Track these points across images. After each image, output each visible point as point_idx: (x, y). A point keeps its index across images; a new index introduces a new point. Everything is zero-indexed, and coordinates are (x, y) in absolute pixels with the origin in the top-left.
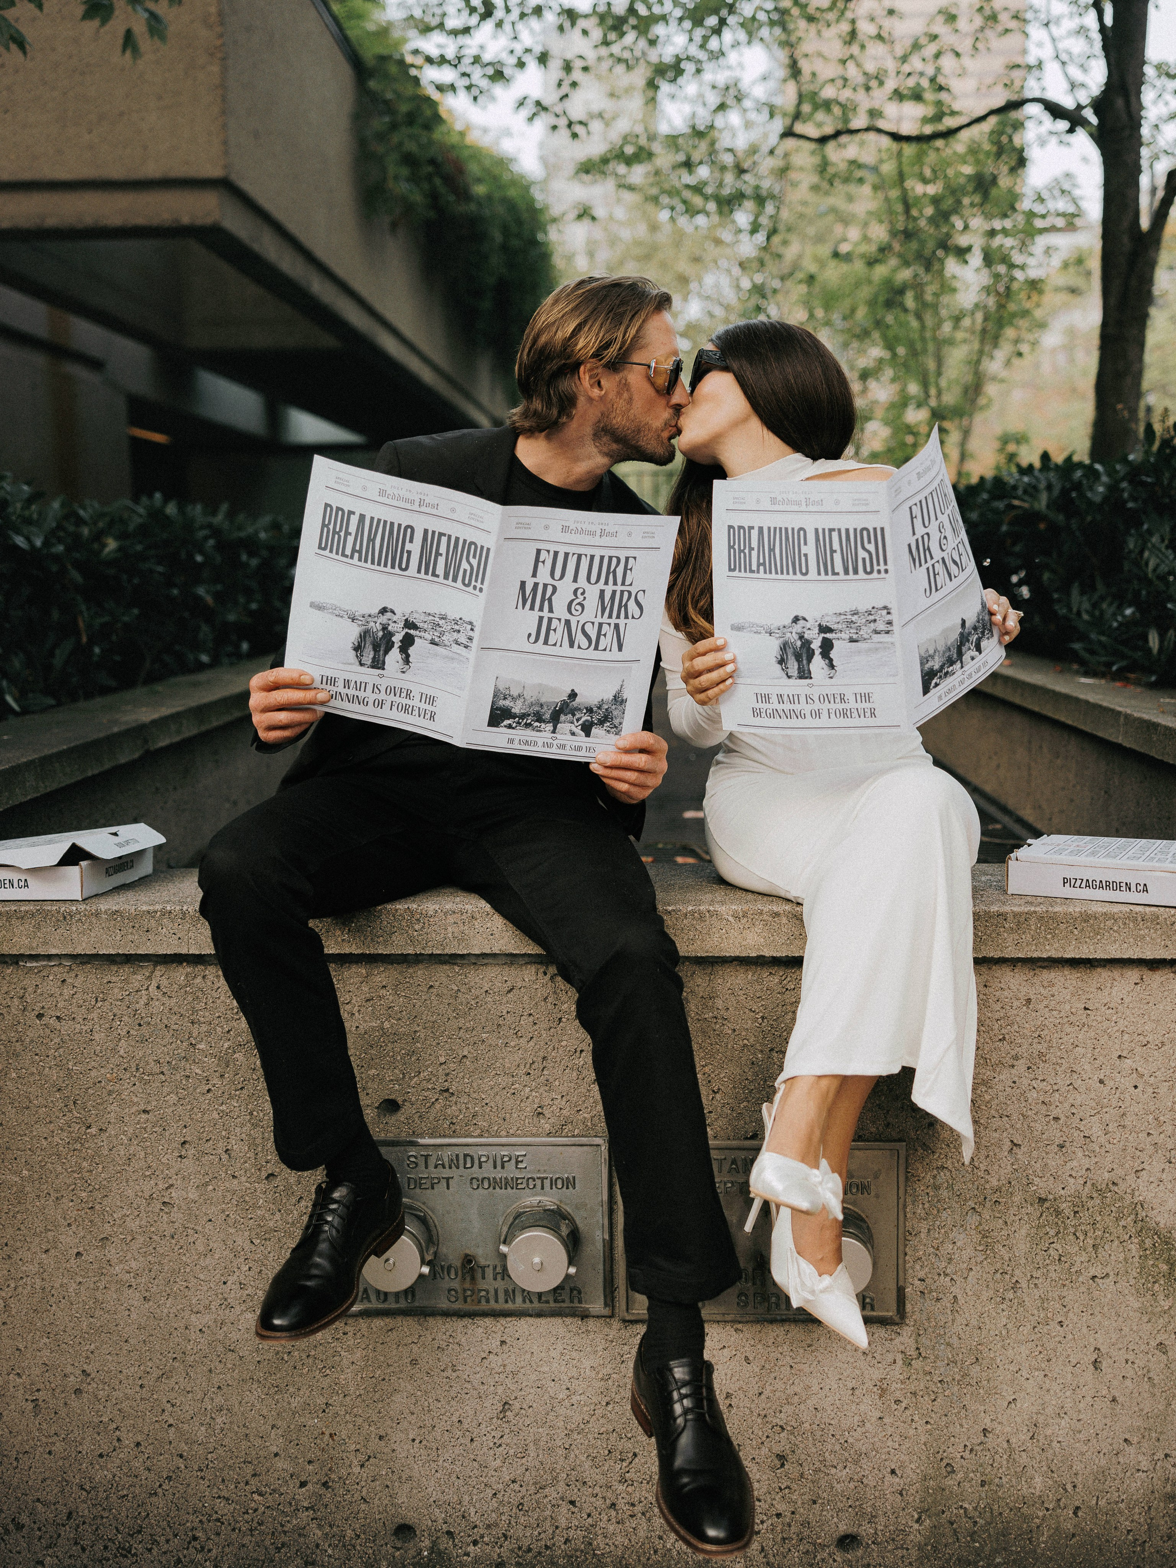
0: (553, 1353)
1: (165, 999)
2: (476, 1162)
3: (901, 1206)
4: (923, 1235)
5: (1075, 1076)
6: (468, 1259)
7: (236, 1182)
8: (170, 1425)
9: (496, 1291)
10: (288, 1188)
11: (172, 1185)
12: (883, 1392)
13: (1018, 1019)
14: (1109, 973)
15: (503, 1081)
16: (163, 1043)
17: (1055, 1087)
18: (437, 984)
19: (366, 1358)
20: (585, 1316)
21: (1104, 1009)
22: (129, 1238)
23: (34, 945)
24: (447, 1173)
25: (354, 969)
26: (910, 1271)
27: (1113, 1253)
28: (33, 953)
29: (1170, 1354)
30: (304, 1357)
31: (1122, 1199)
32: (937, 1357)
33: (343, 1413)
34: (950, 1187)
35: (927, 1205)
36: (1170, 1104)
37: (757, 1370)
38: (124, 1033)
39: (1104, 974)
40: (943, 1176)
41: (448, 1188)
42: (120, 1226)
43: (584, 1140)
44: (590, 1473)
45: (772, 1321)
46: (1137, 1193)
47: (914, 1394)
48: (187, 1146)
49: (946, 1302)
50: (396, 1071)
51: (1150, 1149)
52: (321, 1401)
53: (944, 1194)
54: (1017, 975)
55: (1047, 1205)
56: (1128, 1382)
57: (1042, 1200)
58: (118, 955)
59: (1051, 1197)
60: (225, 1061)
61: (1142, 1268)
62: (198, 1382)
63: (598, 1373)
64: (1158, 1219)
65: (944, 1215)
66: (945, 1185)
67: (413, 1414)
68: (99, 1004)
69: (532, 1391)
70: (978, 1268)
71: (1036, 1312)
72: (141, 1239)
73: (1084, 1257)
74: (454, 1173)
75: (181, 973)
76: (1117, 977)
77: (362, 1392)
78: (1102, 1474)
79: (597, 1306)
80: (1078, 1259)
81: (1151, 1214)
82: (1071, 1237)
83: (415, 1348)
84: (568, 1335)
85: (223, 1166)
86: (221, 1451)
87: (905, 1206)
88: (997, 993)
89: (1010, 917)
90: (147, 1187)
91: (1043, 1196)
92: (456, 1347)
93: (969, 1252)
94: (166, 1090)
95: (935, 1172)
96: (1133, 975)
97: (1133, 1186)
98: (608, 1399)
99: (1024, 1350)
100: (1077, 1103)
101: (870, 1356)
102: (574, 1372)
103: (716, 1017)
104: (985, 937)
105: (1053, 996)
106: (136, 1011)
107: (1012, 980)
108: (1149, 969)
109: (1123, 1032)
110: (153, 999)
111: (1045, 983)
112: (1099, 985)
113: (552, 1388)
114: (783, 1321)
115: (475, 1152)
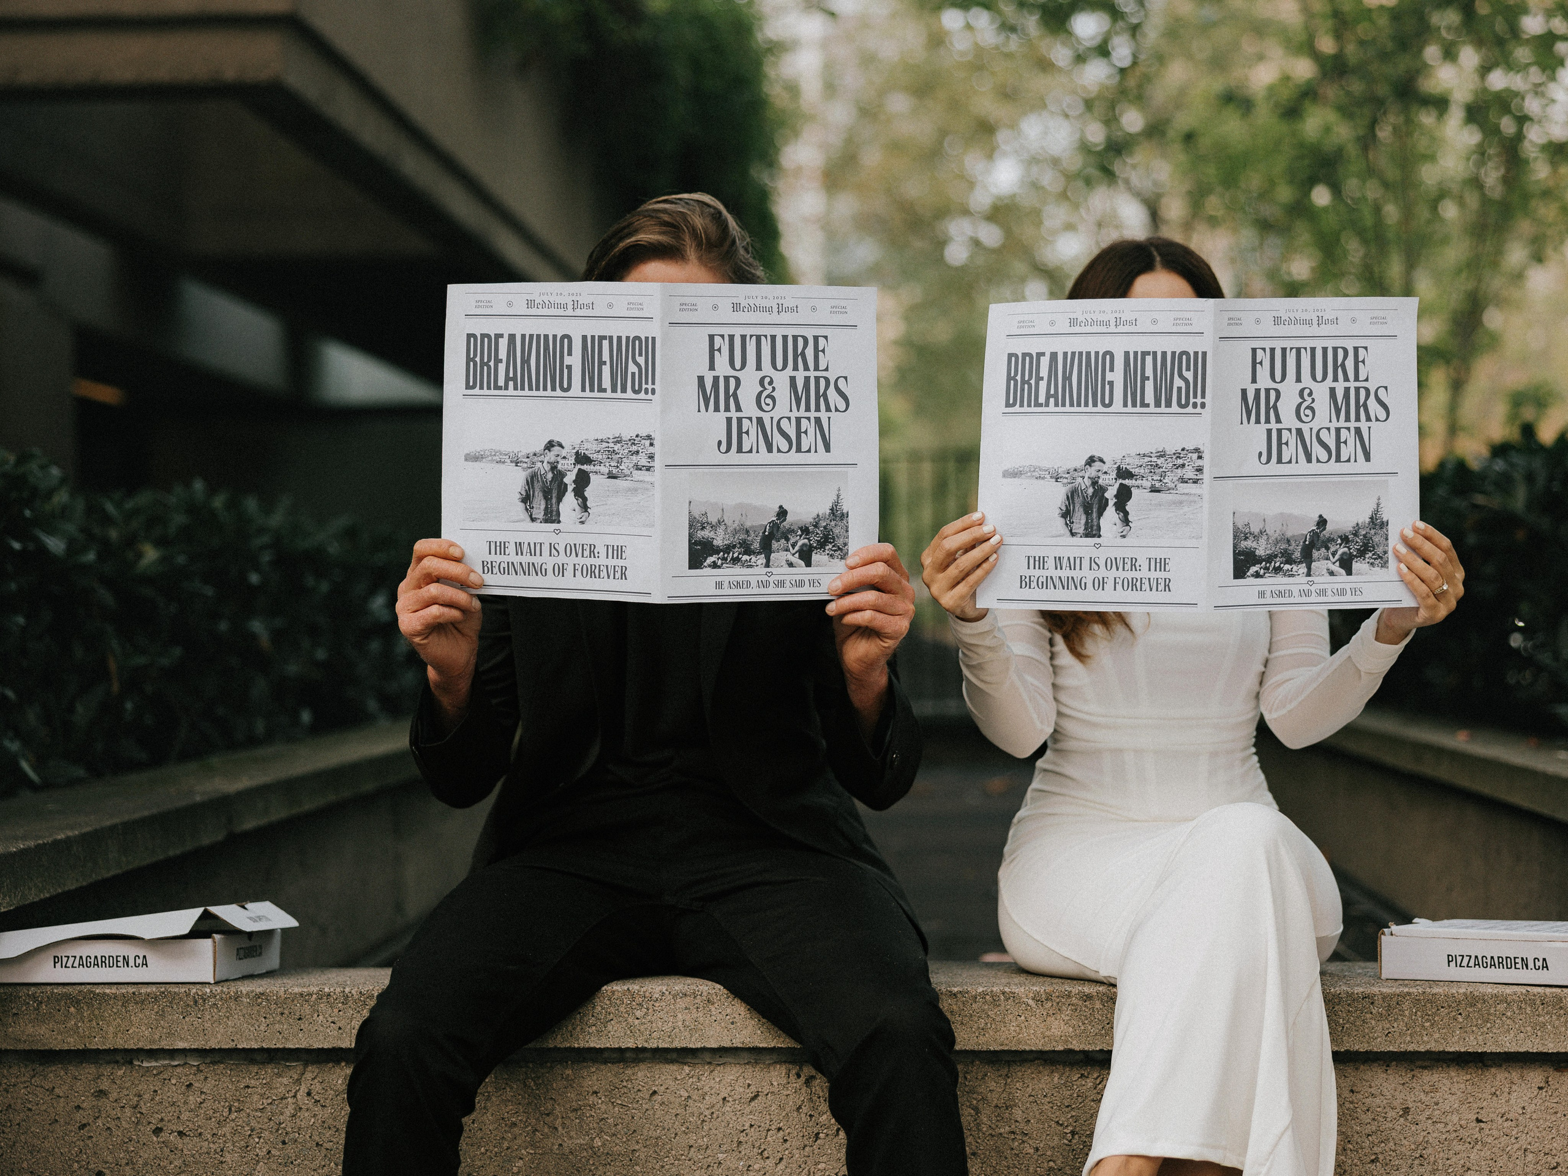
1: (317, 1109)
13: (1394, 1134)
14: (1507, 1075)
16: (313, 1166)
18: (662, 1088)
21: (1500, 1121)
23: (157, 1037)
25: (558, 1069)
28: (154, 1047)
38: (262, 1153)
39: (1499, 1077)
54: (1391, 1078)
58: (262, 1050)
68: (233, 1116)
75: (338, 1075)
76: (1515, 1080)
88: (1368, 1101)
89: (1378, 1000)
96: (1536, 1076)
103: (1013, 1133)
104: (1347, 1026)
105: (1437, 1104)
106: (280, 1124)
107: (1385, 1084)
108: (1557, 1070)
109: (1525, 1150)
110: (301, 1108)
111: (1427, 1088)
112: (1493, 1090)
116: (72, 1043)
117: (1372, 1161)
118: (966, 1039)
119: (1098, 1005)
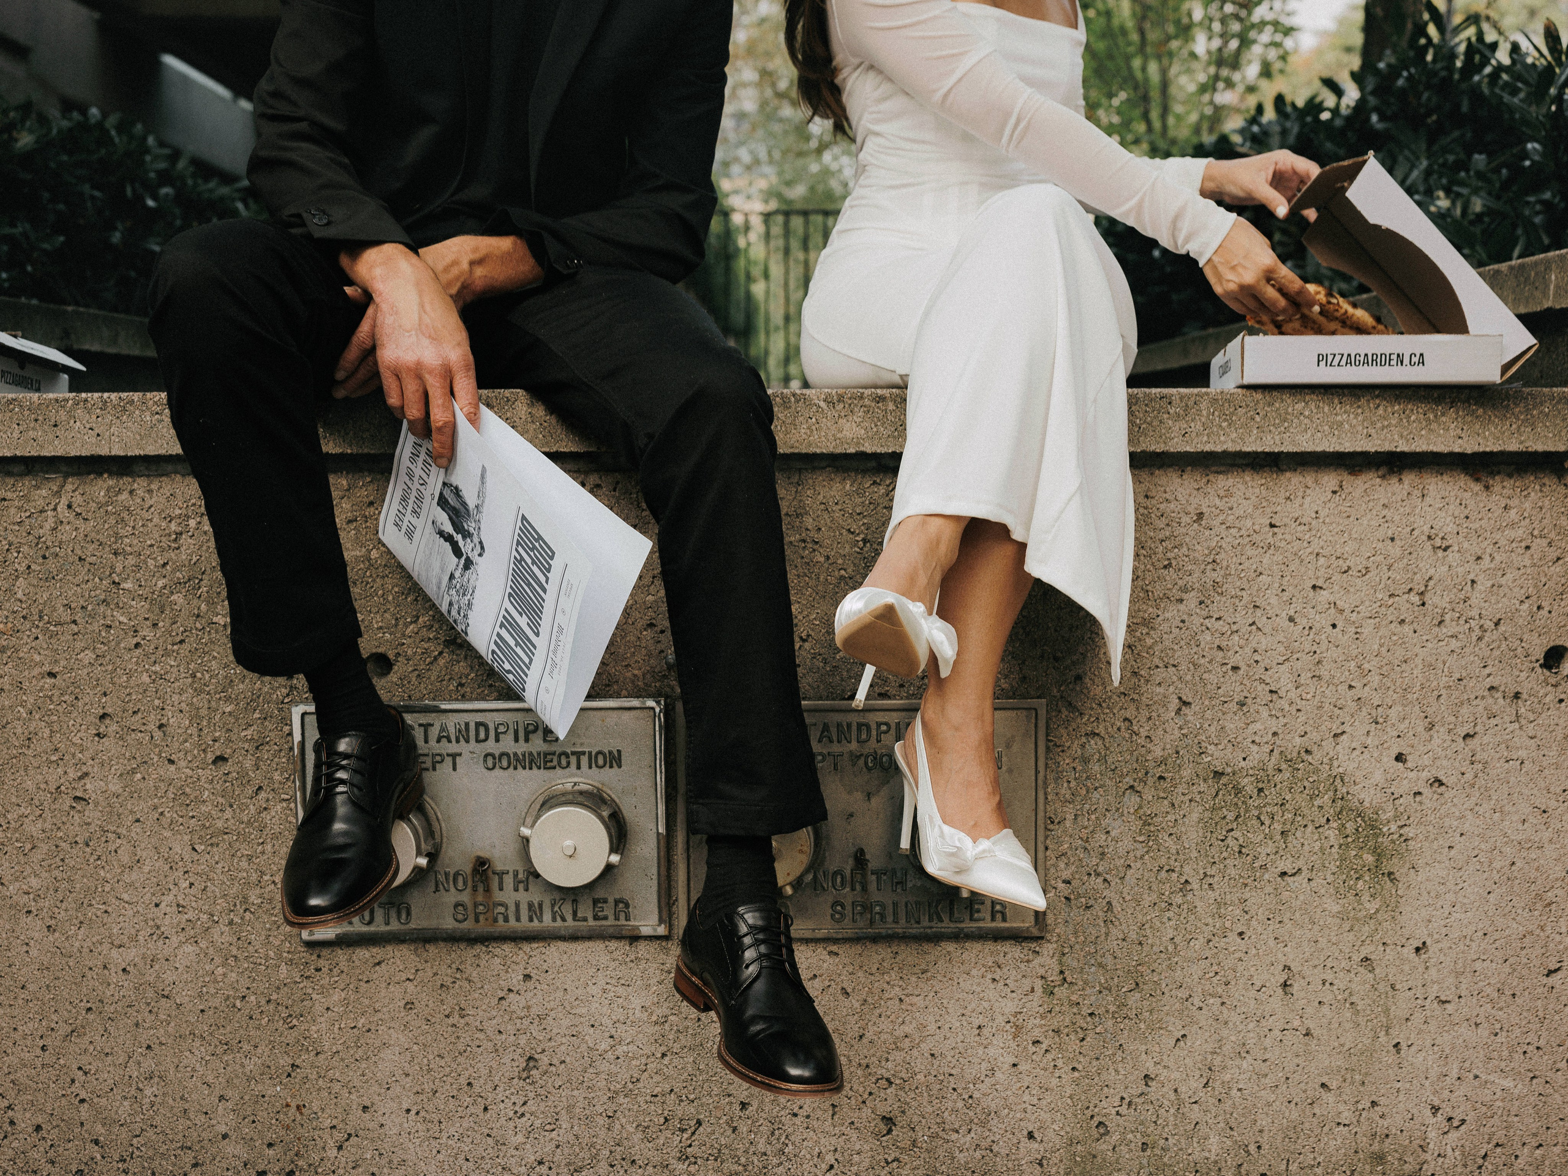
0: (593, 990)
1: (79, 522)
2: (492, 734)
3: (1040, 782)
4: (1068, 824)
5: (1259, 612)
6: (480, 862)
7: (172, 768)
8: (82, 1101)
9: (517, 905)
10: (243, 775)
11: (86, 774)
12: (1018, 1030)
13: (1187, 540)
14: (1301, 479)
16: (76, 581)
17: (1234, 628)
19: (346, 1002)
20: (634, 938)
21: (1294, 525)
22: (28, 846)
24: (453, 748)
26: (1052, 870)
27: (1307, 841)
29: (1377, 971)
30: (263, 1002)
31: (1317, 771)
32: (1086, 983)
33: (314, 1076)
34: (1103, 759)
35: (1073, 784)
36: (1376, 647)
37: (857, 1005)
38: (22, 568)
39: (1294, 481)
40: (1094, 744)
41: (454, 769)
42: (16, 830)
43: (635, 703)
44: (640, 1149)
45: (875, 939)
46: (1336, 763)
47: (1057, 1032)
48: (107, 721)
49: (1098, 910)
50: (387, 615)
51: (1352, 706)
52: (285, 1061)
53: (1096, 768)
54: (1186, 482)
55: (1224, 780)
56: (1325, 1009)
57: (1218, 775)
58: (16, 458)
59: (1229, 770)
60: (159, 605)
61: (1343, 859)
62: (120, 1040)
63: (651, 1014)
64: (1362, 796)
65: (1096, 795)
66: (1097, 756)
67: (407, 1075)
69: (564, 1040)
70: (1138, 864)
71: (1210, 920)
72: (44, 848)
73: (1270, 848)
74: (462, 747)
75: (100, 487)
76: (1310, 484)
77: (340, 1048)
78: (1293, 1131)
79: (648, 923)
80: (1263, 851)
81: (1353, 789)
82: (1255, 822)
83: (410, 986)
84: (613, 965)
85: (156, 746)
86: (150, 1133)
87: (1045, 783)
88: (1162, 506)
89: (1176, 400)
90: (54, 776)
91: (1219, 769)
92: (466, 984)
93: (1126, 844)
94: (79, 645)
95: (1084, 740)
96: (1330, 479)
97: (1331, 754)
98: (663, 1049)
99: (1196, 970)
100: (1262, 647)
101: (1002, 983)
102: (619, 1014)
103: (804, 541)
104: (1144, 426)
105: (1231, 509)
106: (40, 538)
107: (1180, 489)
108: (1350, 474)
109: (1317, 555)
110: (62, 522)
111: (1222, 493)
112: (1288, 494)
113: (591, 1036)
114: (889, 938)
115: (491, 719)
117: (1165, 567)
119: (891, 406)
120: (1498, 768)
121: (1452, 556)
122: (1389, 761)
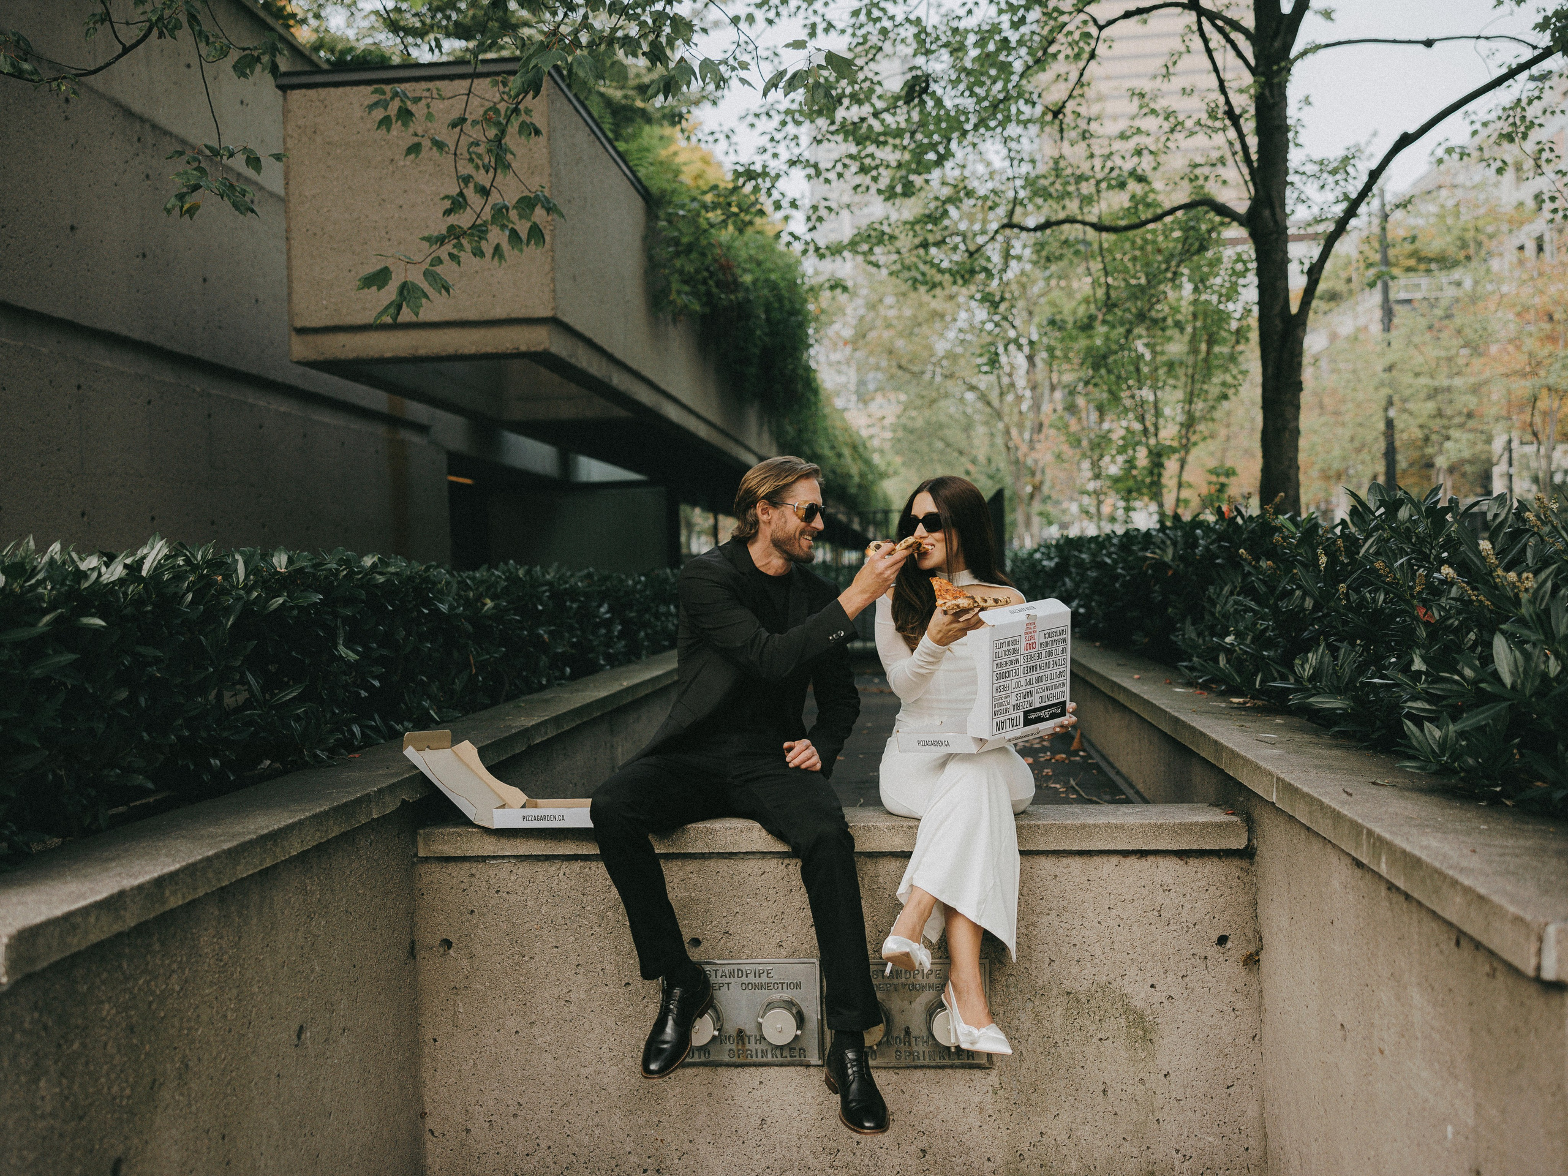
0: (790, 1089)
1: (568, 881)
2: (745, 974)
5: (1084, 920)
6: (740, 1032)
7: (607, 988)
8: (568, 1136)
9: (756, 1051)
10: (637, 990)
11: (571, 990)
12: (982, 1110)
13: (1050, 887)
14: (1100, 859)
15: (760, 926)
16: (567, 906)
17: (1073, 927)
18: (722, 870)
19: (682, 1093)
20: (808, 1066)
21: (1099, 880)
22: (546, 1022)
23: (496, 850)
24: (728, 980)
25: (674, 862)
27: (1111, 1024)
28: (495, 854)
29: (1147, 1085)
31: (1114, 992)
32: (1012, 1089)
33: (668, 1126)
34: (1016, 986)
36: (1139, 935)
37: (908, 1097)
38: (544, 901)
39: (1097, 860)
40: (1012, 980)
41: (728, 990)
42: (541, 1015)
43: (806, 960)
44: (812, 1161)
45: (916, 1067)
46: (1123, 989)
47: (999, 1111)
48: (580, 967)
50: (699, 922)
51: (1129, 962)
52: (656, 1119)
53: (1013, 990)
54: (1049, 861)
55: (1071, 996)
56: (1123, 1103)
57: (1068, 993)
58: (543, 855)
59: (1074, 991)
60: (602, 917)
61: (1128, 1033)
62: (585, 1109)
63: (816, 1100)
64: (1135, 1004)
65: (1013, 1003)
66: (1013, 985)
67: (709, 1126)
68: (531, 885)
69: (778, 1112)
70: (1034, 1034)
71: (1068, 1060)
72: (553, 1022)
73: (1094, 1027)
74: (732, 980)
75: (577, 866)
76: (1105, 862)
77: (680, 1114)
78: (1111, 1160)
79: (815, 1060)
80: (1091, 1028)
81: (1132, 1001)
82: (1087, 1015)
83: (710, 1086)
84: (799, 1077)
85: (600, 978)
86: (597, 1151)
88: (1035, 871)
90: (557, 991)
91: (1069, 991)
92: (734, 1085)
93: (1028, 1024)
94: (568, 934)
95: (1007, 977)
96: (1114, 860)
97: (1120, 984)
98: (822, 1116)
99: (1063, 1084)
100: (1086, 935)
101: (973, 1088)
102: (802, 1100)
105: (1070, 873)
106: (552, 888)
107: (1046, 864)
108: (1123, 857)
109: (1110, 893)
110: (561, 881)
111: (1065, 866)
112: (1095, 867)
113: (790, 1110)
114: (922, 1067)
115: (744, 968)
116: (459, 853)
117: (1041, 899)
118: (858, 848)
120: (1198, 991)
121: (1172, 894)
122: (1147, 987)
